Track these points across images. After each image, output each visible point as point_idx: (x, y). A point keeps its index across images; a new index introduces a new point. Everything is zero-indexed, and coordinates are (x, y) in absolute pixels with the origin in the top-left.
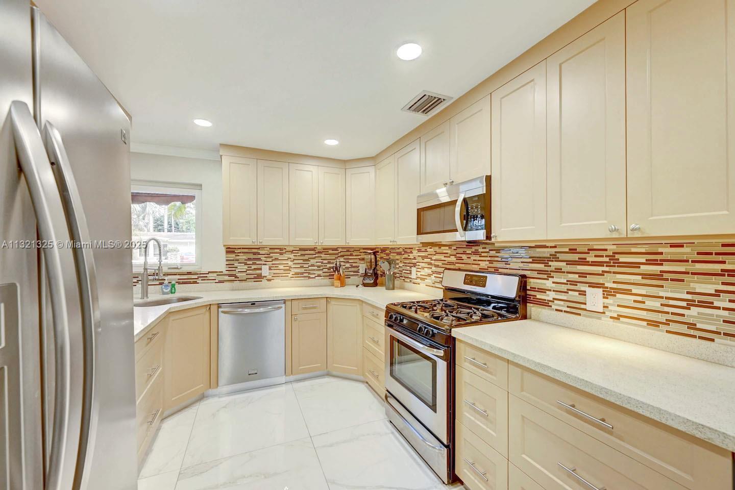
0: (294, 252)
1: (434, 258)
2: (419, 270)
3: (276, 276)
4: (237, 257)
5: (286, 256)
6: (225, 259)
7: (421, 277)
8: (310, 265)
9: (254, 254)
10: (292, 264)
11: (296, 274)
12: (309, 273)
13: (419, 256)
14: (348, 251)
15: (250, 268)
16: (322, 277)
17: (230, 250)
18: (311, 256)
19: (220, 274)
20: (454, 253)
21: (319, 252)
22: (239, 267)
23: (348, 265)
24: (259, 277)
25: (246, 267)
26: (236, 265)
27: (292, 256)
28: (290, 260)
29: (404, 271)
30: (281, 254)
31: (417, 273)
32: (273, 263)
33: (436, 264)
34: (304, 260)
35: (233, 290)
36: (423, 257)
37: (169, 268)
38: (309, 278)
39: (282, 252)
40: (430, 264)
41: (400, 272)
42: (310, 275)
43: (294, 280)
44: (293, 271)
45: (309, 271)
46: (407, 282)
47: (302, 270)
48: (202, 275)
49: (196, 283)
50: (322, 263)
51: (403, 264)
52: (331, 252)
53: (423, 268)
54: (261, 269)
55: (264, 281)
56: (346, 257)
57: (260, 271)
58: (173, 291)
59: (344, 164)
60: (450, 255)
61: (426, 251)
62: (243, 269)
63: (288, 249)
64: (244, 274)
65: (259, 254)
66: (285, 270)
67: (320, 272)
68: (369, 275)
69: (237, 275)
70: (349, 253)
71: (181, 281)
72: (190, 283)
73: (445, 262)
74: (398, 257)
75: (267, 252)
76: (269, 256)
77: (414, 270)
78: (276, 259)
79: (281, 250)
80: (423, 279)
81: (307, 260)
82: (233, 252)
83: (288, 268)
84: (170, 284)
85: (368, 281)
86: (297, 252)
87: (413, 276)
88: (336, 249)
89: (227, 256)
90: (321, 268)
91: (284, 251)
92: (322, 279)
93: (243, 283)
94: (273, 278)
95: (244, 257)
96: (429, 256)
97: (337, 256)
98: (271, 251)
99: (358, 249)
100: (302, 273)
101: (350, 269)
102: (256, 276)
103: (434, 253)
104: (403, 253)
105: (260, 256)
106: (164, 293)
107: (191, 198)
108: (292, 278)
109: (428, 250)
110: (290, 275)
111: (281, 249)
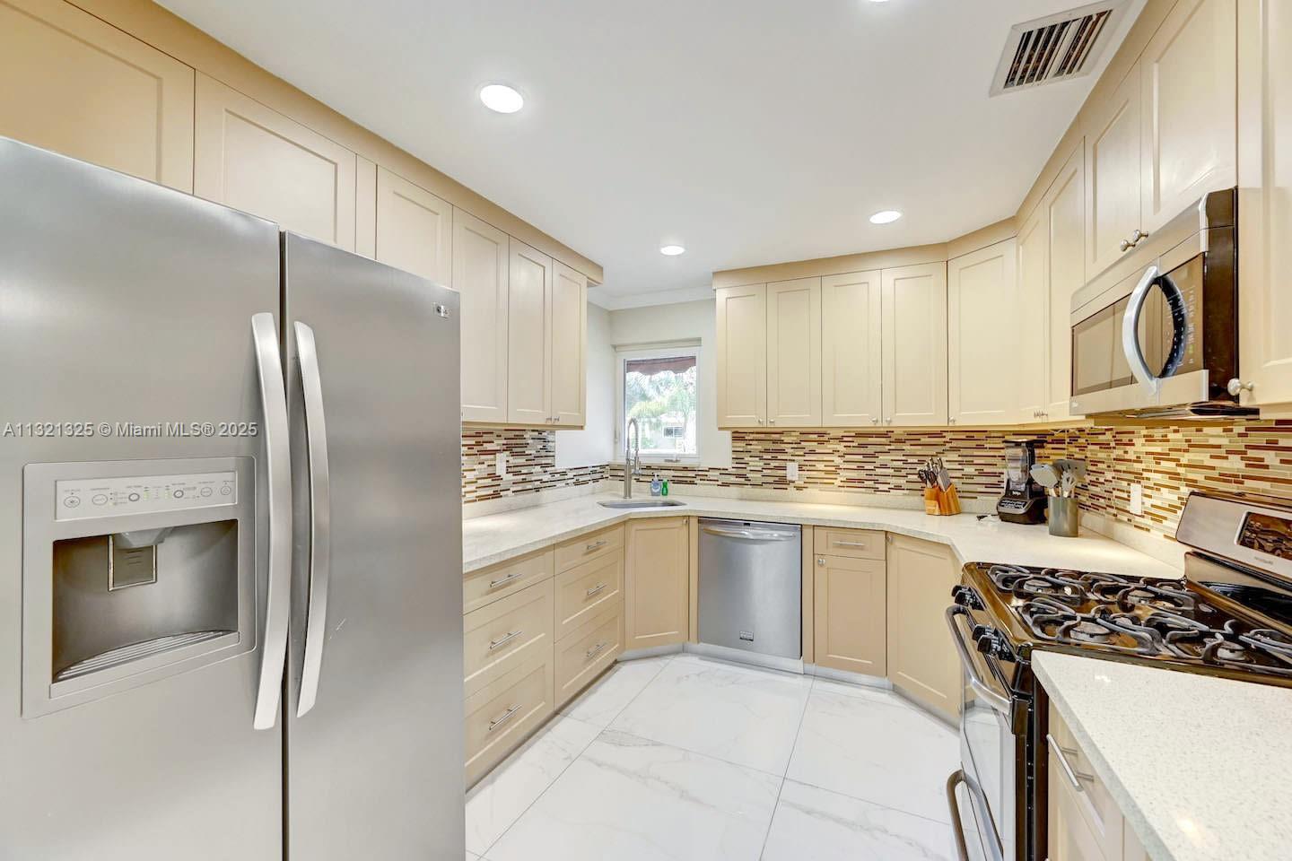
0: (845, 439)
1: (1185, 459)
2: (1148, 492)
3: (811, 481)
4: (749, 447)
5: (830, 447)
6: (731, 449)
7: (1153, 511)
8: (877, 464)
9: (775, 442)
10: (842, 461)
11: (850, 480)
12: (876, 482)
13: (1147, 453)
14: (970, 438)
15: (768, 466)
16: (906, 492)
17: (738, 436)
18: (879, 448)
19: (724, 471)
20: (1240, 444)
21: (899, 441)
22: (751, 464)
23: (970, 470)
24: (782, 482)
25: (761, 464)
26: (747, 459)
27: (841, 447)
28: (837, 454)
29: (1116, 493)
30: (821, 443)
31: (1145, 499)
32: (805, 458)
33: (1190, 476)
34: (865, 455)
35: (741, 499)
36: (1159, 457)
37: (666, 461)
38: (877, 490)
39: (821, 439)
40: (1174, 476)
41: (1106, 495)
42: (877, 486)
43: (845, 491)
44: (844, 475)
45: (876, 478)
46: (1120, 521)
47: (862, 474)
48: (700, 473)
49: (692, 483)
50: (905, 462)
51: (1114, 474)
52: (925, 440)
53: (1158, 487)
54: (784, 468)
55: (791, 490)
56: (964, 452)
57: (784, 472)
58: (665, 491)
59: (942, 252)
60: (1228, 452)
61: (1165, 439)
62: (757, 466)
63: (833, 433)
64: (759, 475)
65: (782, 442)
66: (827, 472)
67: (902, 481)
68: (1015, 496)
69: (748, 475)
70: (973, 444)
71: (676, 479)
72: (686, 483)
73: (1215, 474)
74: (1102, 455)
75: (795, 438)
76: (799, 446)
77: (1136, 489)
78: (813, 452)
79: (821, 436)
80: (1158, 519)
81: (873, 456)
82: (743, 439)
83: (833, 469)
84: (661, 483)
85: (1009, 509)
86: (850, 439)
87: (1135, 506)
88: (940, 435)
89: (735, 444)
90: (903, 472)
91: (826, 438)
92: (905, 494)
93: (758, 490)
94: (806, 485)
95: (760, 447)
96: (1174, 455)
97: (940, 449)
98: (804, 437)
99: (1000, 435)
100: (861, 481)
101: (977, 480)
102: (777, 479)
103: (1185, 446)
104: (1113, 444)
105: (783, 446)
106: (653, 494)
107: (691, 361)
108: (842, 489)
109: (1171, 436)
110: (837, 483)
111: (821, 434)
